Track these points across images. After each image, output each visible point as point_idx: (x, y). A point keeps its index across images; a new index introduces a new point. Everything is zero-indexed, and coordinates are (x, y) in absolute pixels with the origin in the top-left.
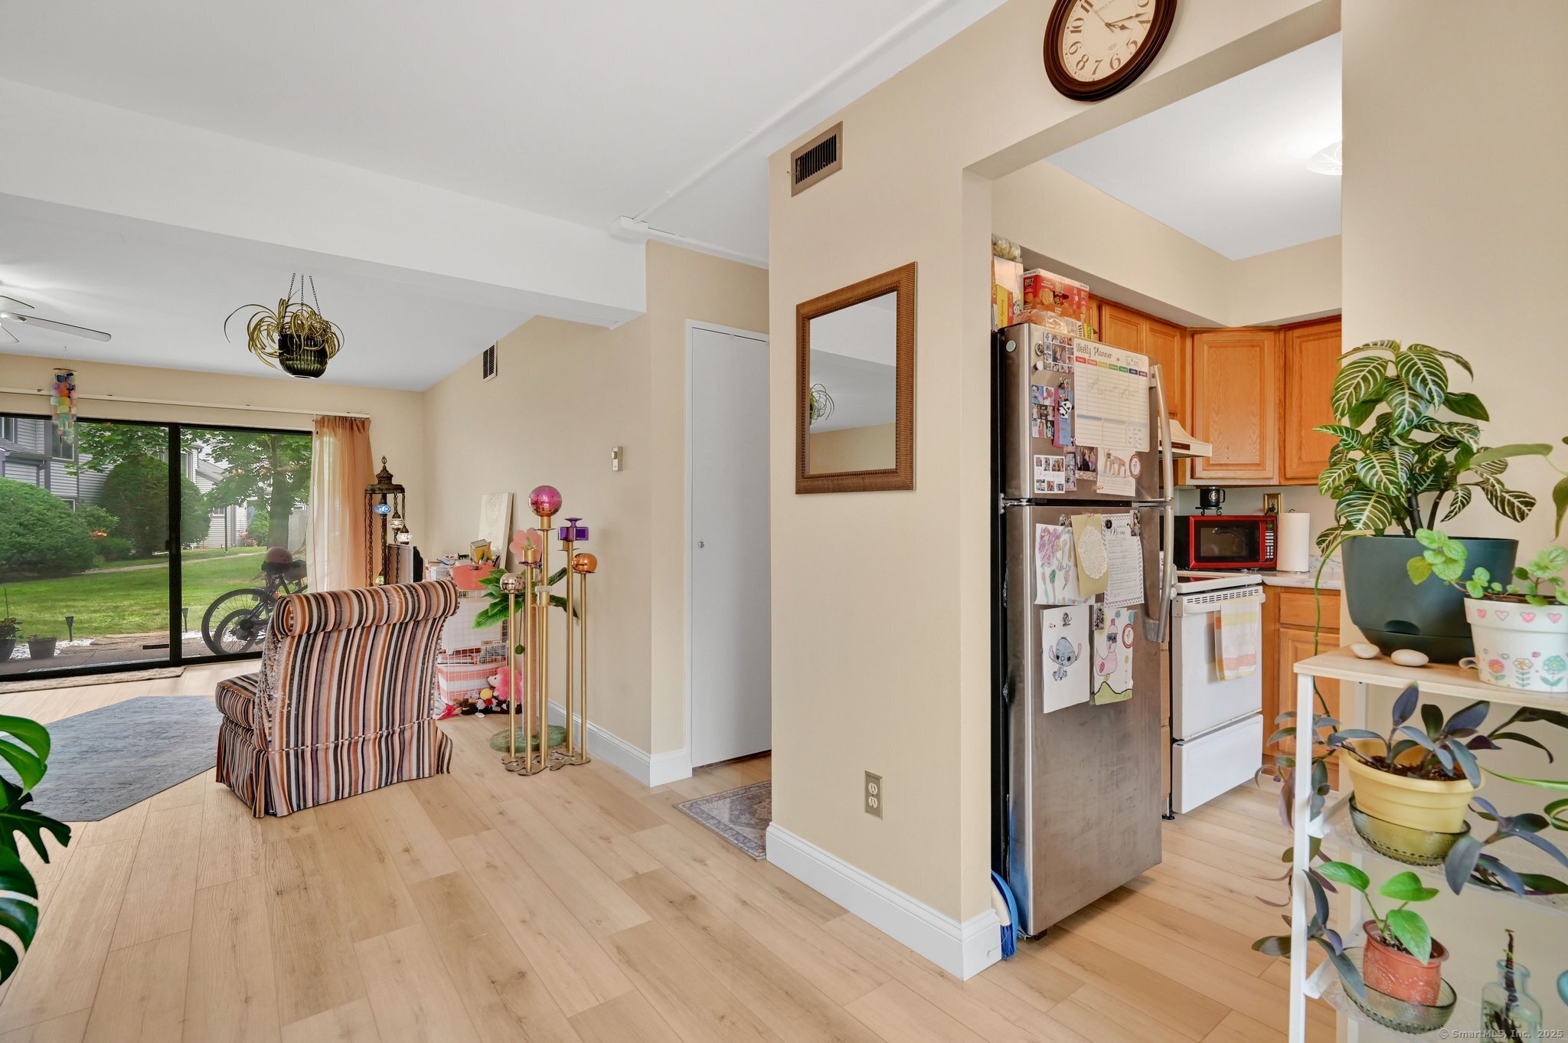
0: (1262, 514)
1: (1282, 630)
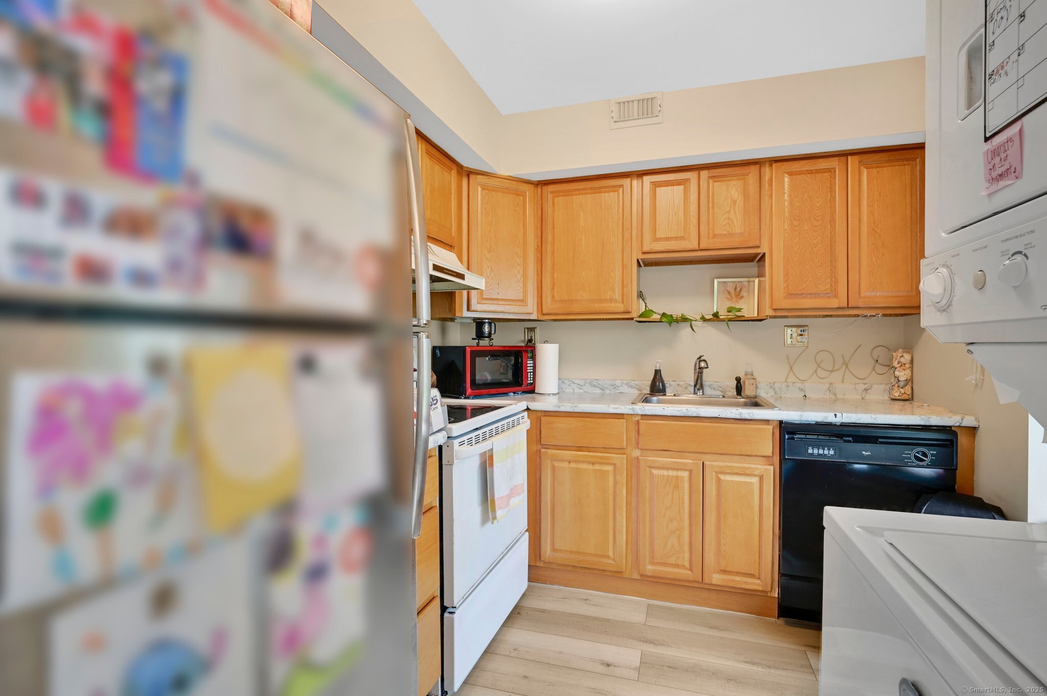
0: (523, 345)
1: (543, 450)
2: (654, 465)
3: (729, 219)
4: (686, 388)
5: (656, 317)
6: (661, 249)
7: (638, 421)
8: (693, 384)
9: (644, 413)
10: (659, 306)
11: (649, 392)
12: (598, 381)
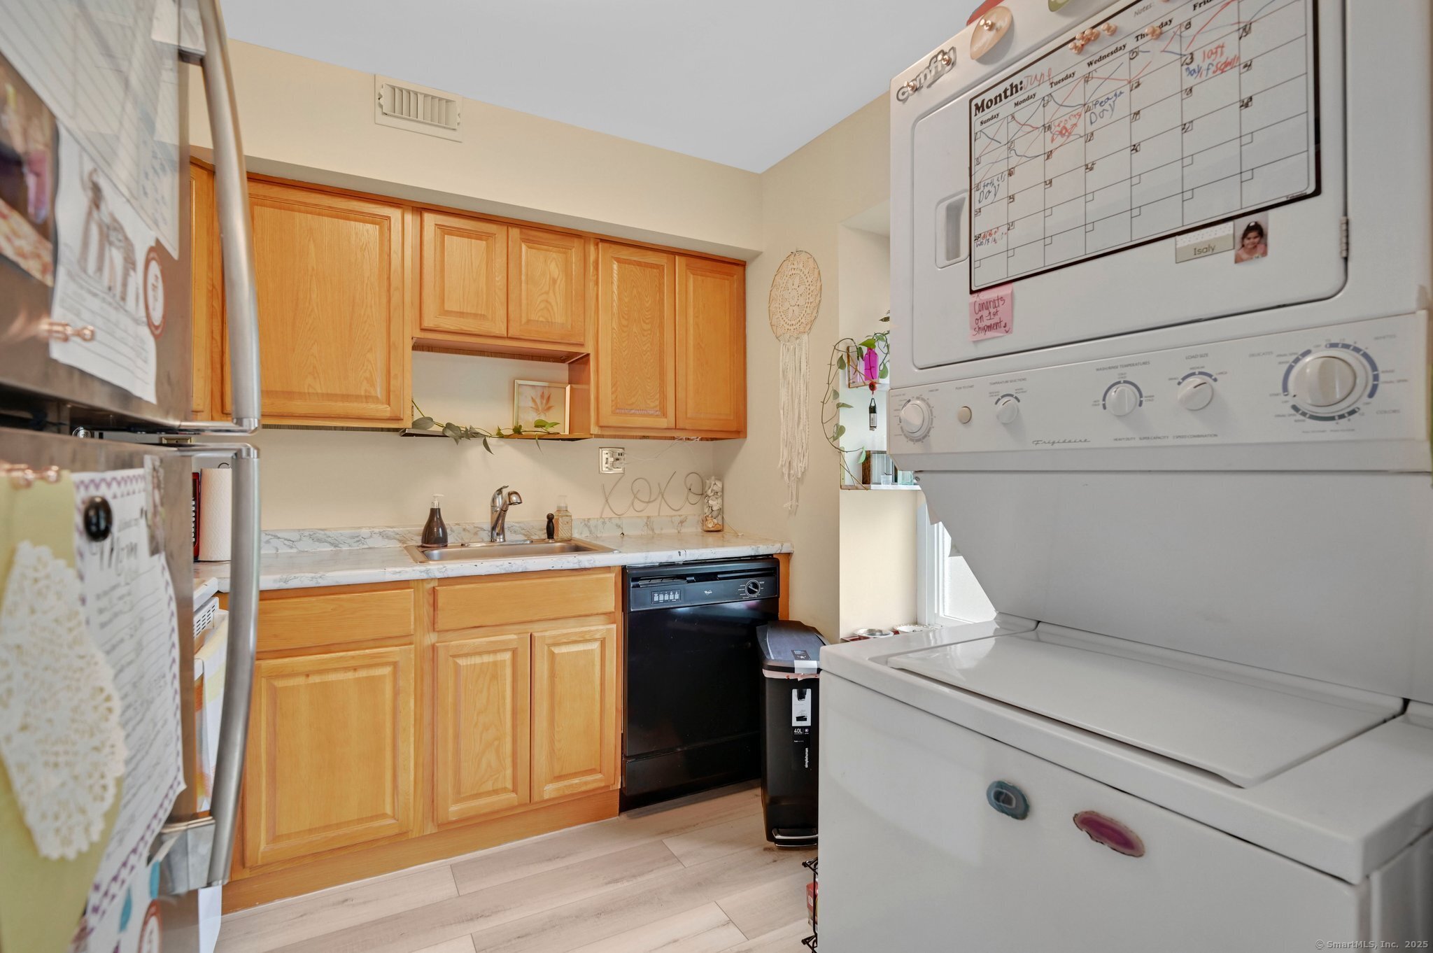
2: (461, 653)
3: (547, 301)
4: (476, 534)
5: (436, 429)
6: (452, 328)
7: (434, 587)
8: (488, 526)
9: (446, 576)
10: (441, 413)
11: (420, 544)
12: (327, 532)
